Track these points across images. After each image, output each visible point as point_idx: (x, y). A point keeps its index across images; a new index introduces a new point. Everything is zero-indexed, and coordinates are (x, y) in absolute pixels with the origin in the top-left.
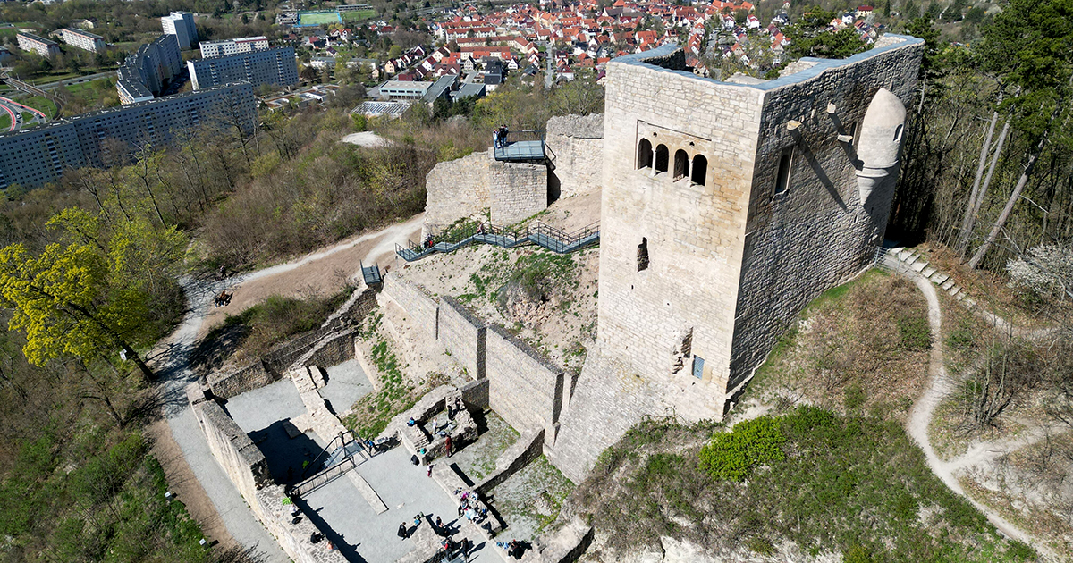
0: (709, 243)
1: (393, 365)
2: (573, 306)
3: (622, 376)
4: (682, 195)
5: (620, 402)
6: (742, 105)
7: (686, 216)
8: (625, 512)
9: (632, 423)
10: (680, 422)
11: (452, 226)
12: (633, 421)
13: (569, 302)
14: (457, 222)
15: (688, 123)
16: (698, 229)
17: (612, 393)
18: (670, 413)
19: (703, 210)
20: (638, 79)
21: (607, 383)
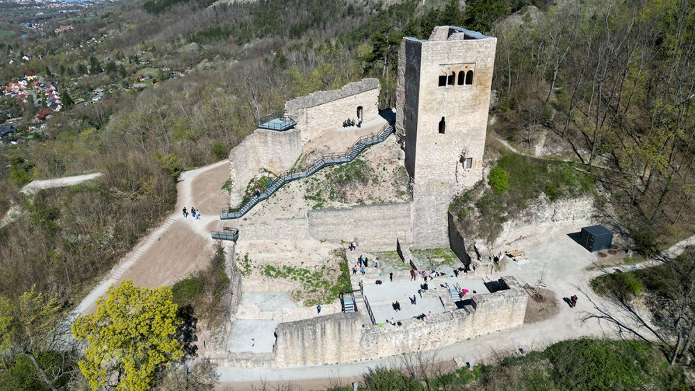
0: (474, 105)
1: (290, 270)
2: (379, 179)
3: (435, 187)
4: (463, 90)
5: (439, 199)
6: (489, 45)
7: (464, 99)
8: (488, 225)
9: (448, 203)
10: (469, 189)
11: (248, 187)
12: (449, 201)
13: (376, 179)
14: (250, 183)
15: (465, 58)
16: (470, 102)
17: (434, 197)
18: (464, 188)
19: (472, 93)
20: (439, 46)
21: (429, 195)
